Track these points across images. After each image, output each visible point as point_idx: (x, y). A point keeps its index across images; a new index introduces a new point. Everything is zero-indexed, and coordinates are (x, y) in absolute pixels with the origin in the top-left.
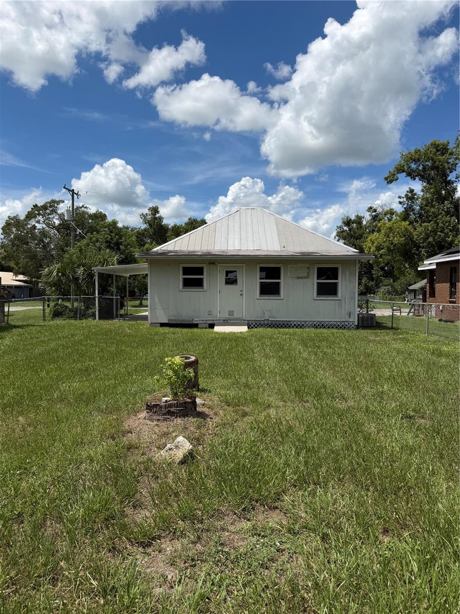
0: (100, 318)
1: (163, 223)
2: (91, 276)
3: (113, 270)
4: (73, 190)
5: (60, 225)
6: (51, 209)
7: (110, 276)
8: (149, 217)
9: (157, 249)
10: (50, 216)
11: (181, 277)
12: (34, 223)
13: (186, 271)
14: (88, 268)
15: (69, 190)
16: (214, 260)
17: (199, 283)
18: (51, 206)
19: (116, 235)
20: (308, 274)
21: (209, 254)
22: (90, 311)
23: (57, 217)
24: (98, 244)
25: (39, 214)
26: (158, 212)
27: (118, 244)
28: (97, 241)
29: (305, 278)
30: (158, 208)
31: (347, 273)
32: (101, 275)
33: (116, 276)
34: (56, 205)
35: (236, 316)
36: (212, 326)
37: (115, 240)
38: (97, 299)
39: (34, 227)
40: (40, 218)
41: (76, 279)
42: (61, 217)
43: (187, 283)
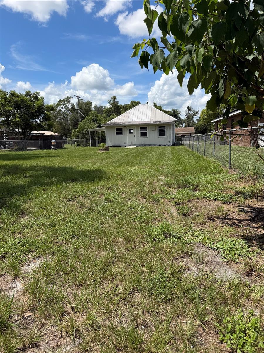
0: (91, 146)
1: (119, 105)
2: (88, 132)
3: (95, 130)
4: (78, 96)
5: (71, 108)
6: (67, 101)
7: (94, 132)
8: (112, 102)
9: (109, 122)
10: (67, 105)
11: (116, 131)
12: (60, 109)
13: (117, 129)
14: (87, 129)
15: (77, 96)
16: (125, 126)
17: (121, 133)
18: (67, 100)
19: (95, 117)
20: (156, 129)
21: (124, 124)
22: (88, 144)
23: (70, 105)
24: (89, 121)
25: (62, 104)
26: (116, 99)
27: (96, 120)
28: (89, 119)
29: (155, 130)
30: (116, 97)
31: (168, 128)
32: (91, 132)
33: (96, 132)
34: (69, 99)
35: (133, 143)
36: (125, 147)
37: (95, 119)
38: (90, 140)
39: (61, 110)
40: (63, 106)
41: (83, 133)
42: (72, 104)
43: (118, 133)
